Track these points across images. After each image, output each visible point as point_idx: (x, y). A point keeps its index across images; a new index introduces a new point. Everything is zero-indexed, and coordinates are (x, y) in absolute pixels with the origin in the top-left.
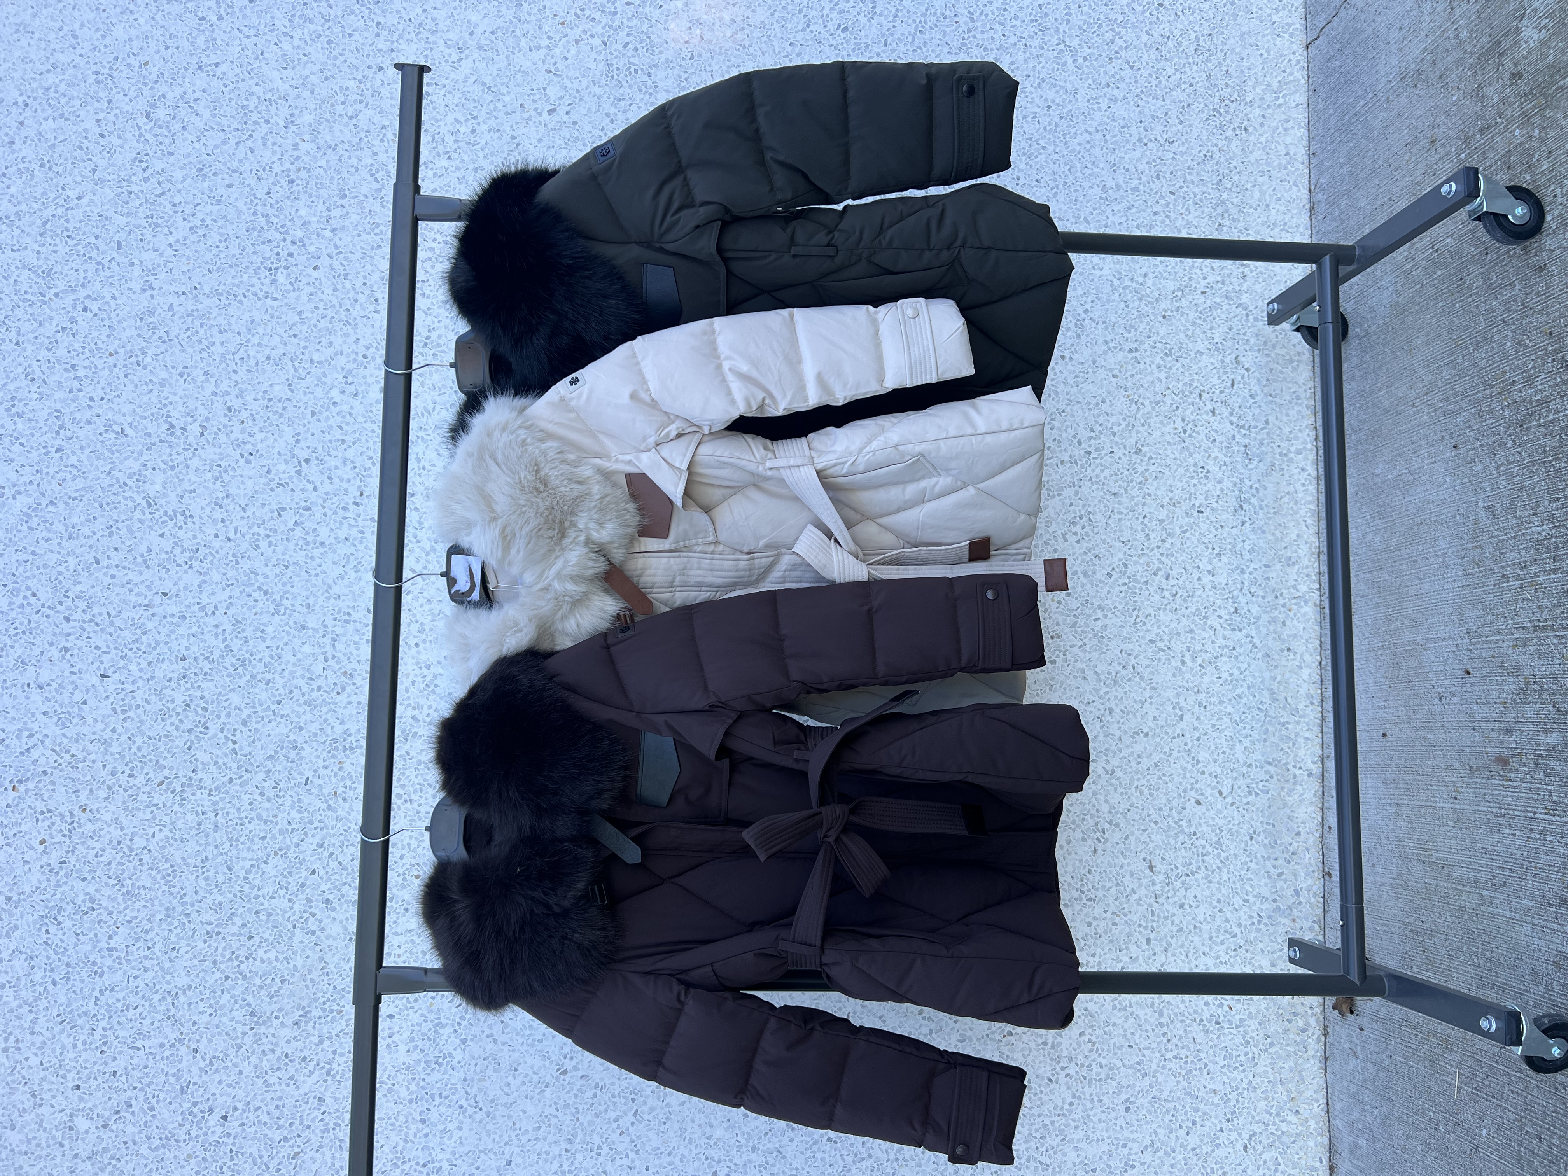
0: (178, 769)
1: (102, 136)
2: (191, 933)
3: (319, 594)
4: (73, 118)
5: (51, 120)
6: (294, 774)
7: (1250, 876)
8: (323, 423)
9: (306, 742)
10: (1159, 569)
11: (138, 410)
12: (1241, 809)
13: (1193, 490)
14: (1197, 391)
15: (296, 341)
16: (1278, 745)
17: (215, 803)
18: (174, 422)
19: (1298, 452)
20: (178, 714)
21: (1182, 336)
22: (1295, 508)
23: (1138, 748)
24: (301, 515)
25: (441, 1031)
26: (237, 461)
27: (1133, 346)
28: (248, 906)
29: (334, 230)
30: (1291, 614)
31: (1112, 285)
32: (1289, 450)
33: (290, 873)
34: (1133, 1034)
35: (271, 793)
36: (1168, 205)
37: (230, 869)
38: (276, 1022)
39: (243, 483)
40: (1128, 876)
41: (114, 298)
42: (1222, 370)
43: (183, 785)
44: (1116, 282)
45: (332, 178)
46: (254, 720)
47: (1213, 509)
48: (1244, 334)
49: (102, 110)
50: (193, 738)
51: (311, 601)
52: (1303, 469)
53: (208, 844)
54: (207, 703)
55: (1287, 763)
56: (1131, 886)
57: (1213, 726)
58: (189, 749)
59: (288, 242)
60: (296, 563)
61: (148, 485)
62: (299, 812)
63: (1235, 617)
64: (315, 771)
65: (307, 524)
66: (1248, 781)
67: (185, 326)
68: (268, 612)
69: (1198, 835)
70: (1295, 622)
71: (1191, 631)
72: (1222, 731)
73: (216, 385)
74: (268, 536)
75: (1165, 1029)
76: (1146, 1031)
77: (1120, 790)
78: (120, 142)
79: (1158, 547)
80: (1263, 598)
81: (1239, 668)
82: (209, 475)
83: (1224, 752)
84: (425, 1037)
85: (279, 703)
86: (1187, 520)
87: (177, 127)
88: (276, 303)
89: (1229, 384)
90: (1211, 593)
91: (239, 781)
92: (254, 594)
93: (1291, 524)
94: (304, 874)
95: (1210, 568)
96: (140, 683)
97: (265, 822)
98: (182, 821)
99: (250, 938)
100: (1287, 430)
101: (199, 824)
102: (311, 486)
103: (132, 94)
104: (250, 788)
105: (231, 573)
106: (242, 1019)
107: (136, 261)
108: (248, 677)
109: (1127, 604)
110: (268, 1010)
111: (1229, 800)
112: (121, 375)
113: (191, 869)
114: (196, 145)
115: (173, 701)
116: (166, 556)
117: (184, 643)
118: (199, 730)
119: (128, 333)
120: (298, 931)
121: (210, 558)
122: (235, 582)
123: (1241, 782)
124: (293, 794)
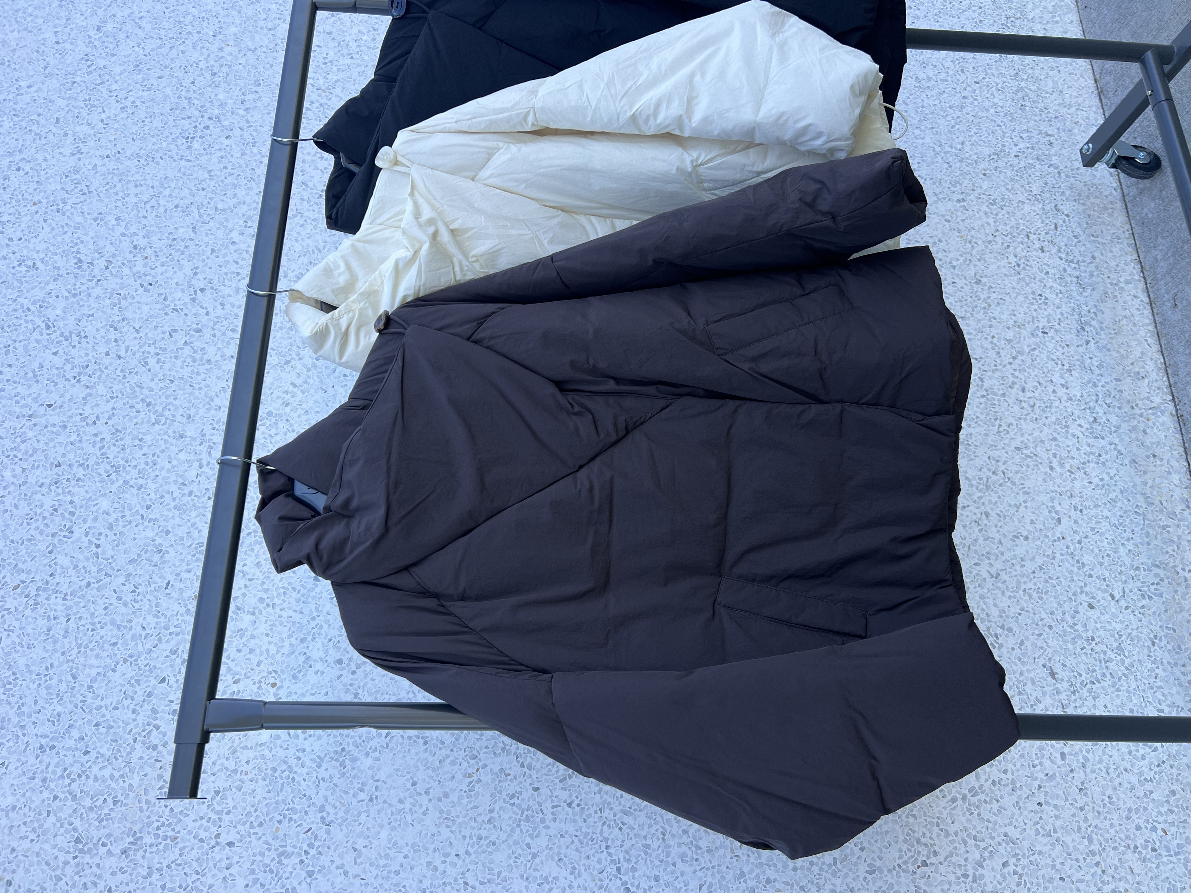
0: (36, 573)
1: (57, 43)
2: (23, 747)
3: (201, 406)
4: (35, 31)
5: (16, 32)
6: (156, 578)
7: (1159, 684)
8: (221, 259)
9: (171, 546)
10: (1014, 383)
11: (52, 248)
12: (1136, 613)
13: (1034, 314)
14: (1024, 233)
15: (204, 193)
16: (1162, 549)
17: (70, 608)
18: (82, 257)
19: (1128, 282)
20: (44, 518)
21: (1003, 189)
22: (1134, 329)
23: (1020, 551)
24: (192, 336)
25: (285, 861)
26: (137, 290)
27: (960, 197)
28: (88, 717)
29: (247, 109)
30: (1150, 424)
31: (934, 150)
32: (1119, 281)
33: (138, 682)
34: (1062, 864)
35: (128, 597)
36: (974, 91)
37: (74, 677)
38: (103, 850)
39: (139, 308)
40: (1029, 683)
41: (45, 160)
42: (1044, 216)
43: (38, 589)
44: (937, 149)
45: (249, 72)
46: (121, 524)
47: (1056, 331)
48: (1059, 187)
49: (60, 25)
50: (56, 542)
51: (192, 412)
52: (1135, 297)
53: (55, 650)
54: (75, 507)
55: (1174, 567)
56: (1035, 695)
57: (1093, 529)
58: (50, 553)
59: (206, 118)
60: (181, 378)
61: (49, 310)
62: (156, 616)
63: (1095, 426)
64: (177, 575)
65: (196, 344)
66: (1139, 584)
67: (105, 182)
68: (148, 422)
69: (1097, 640)
70: (1155, 430)
71: (1055, 439)
72: (1102, 534)
73: (126, 227)
74: (157, 354)
75: (1097, 858)
76: (1077, 860)
77: (1008, 594)
78: (72, 47)
79: (1010, 363)
80: (1120, 408)
81: (1108, 473)
82: (108, 302)
83: (1108, 555)
84: (267, 869)
85: (148, 507)
86: (1033, 339)
87: (122, 36)
88: (189, 164)
89: (1053, 227)
90: (1068, 404)
91: (96, 585)
92: (137, 406)
93: (1134, 343)
94: (153, 682)
95: (1063, 382)
96: (12, 488)
97: (119, 627)
98: (32, 626)
99: (86, 753)
100: (1113, 264)
101: (49, 630)
102: (205, 311)
103: (87, 14)
104: (108, 592)
105: (116, 387)
106: (65, 845)
107: (70, 133)
108: (120, 482)
109: (988, 414)
110: (95, 834)
111: (1123, 603)
112: (41, 220)
113: (34, 676)
114: (137, 49)
115: (42, 506)
116: (56, 372)
117: (62, 450)
118: (62, 534)
119: (53, 187)
120: (138, 746)
121: (99, 373)
122: (120, 395)
123: (1131, 585)
124: (151, 598)
